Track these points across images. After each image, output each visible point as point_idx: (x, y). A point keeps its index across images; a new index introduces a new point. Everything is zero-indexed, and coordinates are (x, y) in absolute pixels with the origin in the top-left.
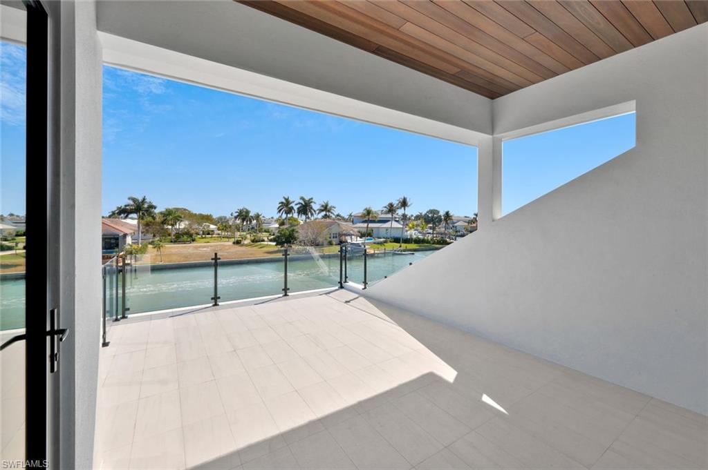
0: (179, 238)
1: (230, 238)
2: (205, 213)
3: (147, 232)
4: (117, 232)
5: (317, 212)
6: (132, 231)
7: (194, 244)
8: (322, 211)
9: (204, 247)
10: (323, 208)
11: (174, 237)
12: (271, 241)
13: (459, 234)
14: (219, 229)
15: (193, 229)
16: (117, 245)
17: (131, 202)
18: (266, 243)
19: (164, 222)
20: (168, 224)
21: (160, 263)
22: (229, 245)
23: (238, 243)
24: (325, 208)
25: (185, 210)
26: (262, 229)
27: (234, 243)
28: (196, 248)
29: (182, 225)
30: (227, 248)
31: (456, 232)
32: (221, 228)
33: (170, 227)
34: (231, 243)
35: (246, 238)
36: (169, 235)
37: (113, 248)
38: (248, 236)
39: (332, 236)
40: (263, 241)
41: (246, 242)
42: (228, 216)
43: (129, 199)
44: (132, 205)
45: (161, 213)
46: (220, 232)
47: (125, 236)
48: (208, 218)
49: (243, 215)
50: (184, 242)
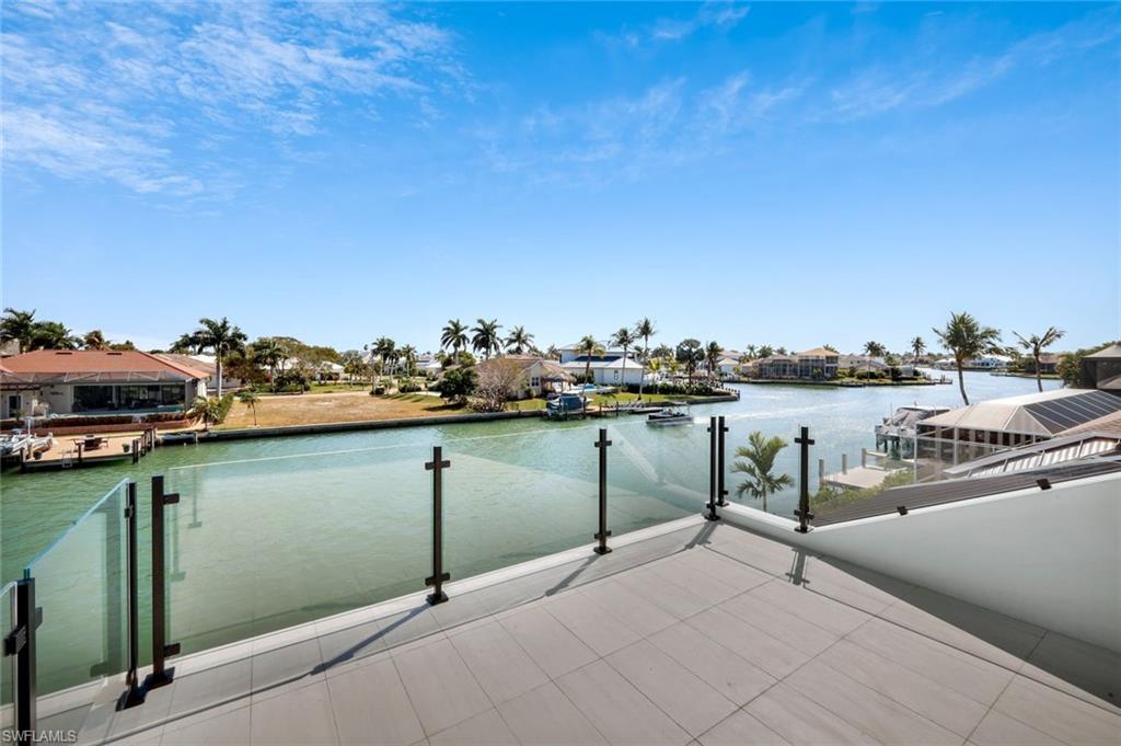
0: (284, 384)
1: (366, 385)
2: (322, 345)
3: (232, 374)
4: (182, 376)
5: (506, 342)
6: (207, 375)
7: (306, 395)
8: (511, 341)
9: (324, 400)
10: (514, 337)
11: (274, 385)
12: (431, 389)
13: (725, 378)
14: (346, 371)
15: (307, 371)
16: (182, 398)
17: (205, 328)
18: (424, 393)
19: (257, 360)
20: (265, 363)
21: (254, 428)
22: (365, 397)
23: (378, 393)
24: (518, 337)
25: (292, 340)
26: (414, 370)
27: (372, 393)
28: (312, 401)
29: (288, 365)
30: (362, 401)
31: (721, 375)
32: (350, 369)
33: (268, 368)
34: (367, 394)
35: (391, 386)
36: (268, 380)
37: (175, 403)
38: (395, 382)
39: (531, 381)
40: (419, 390)
41: (392, 391)
42: (361, 350)
43: (202, 322)
44: (206, 333)
45: (254, 345)
46: (348, 375)
47: (195, 382)
48: (329, 354)
49: (385, 349)
50: (291, 392)
